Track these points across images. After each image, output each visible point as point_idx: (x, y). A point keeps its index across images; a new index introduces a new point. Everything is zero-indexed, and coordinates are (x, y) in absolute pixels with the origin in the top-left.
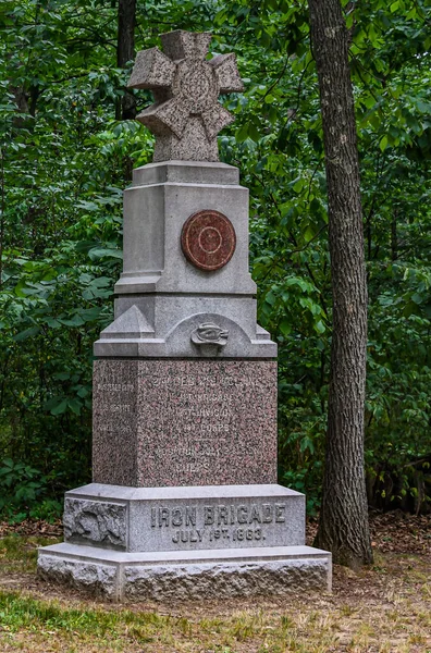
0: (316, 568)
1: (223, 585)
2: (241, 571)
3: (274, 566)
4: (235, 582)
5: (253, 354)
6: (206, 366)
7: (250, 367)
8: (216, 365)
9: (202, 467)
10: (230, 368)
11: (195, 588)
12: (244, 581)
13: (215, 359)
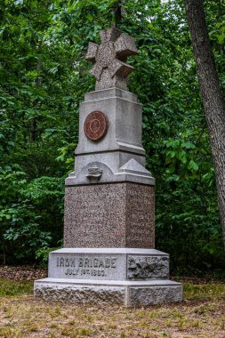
0: (116, 292)
1: (72, 296)
2: (81, 290)
3: (97, 289)
4: (78, 295)
5: (114, 180)
6: (92, 188)
7: (112, 187)
8: (97, 187)
9: (91, 238)
10: (104, 188)
11: (60, 297)
12: (82, 296)
13: (98, 184)
